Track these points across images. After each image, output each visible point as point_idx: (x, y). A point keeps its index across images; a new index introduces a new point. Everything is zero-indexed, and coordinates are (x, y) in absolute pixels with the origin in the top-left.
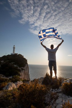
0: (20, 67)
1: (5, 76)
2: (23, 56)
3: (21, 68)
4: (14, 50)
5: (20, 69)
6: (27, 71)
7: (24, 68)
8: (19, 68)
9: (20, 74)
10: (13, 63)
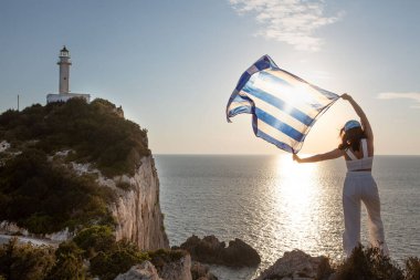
0: (111, 178)
1: (26, 232)
2: (120, 109)
3: (117, 178)
4: (64, 79)
5: (110, 183)
6: (151, 198)
7: (132, 181)
8: (102, 181)
9: (115, 214)
10: (66, 153)
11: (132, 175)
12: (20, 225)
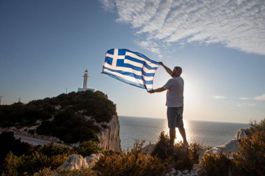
0: (99, 122)
1: (63, 142)
2: (106, 96)
3: (102, 123)
4: (85, 82)
5: (99, 125)
6: (116, 132)
7: (108, 125)
8: (95, 124)
9: (99, 138)
10: (82, 111)
11: (108, 122)
12: (61, 139)
